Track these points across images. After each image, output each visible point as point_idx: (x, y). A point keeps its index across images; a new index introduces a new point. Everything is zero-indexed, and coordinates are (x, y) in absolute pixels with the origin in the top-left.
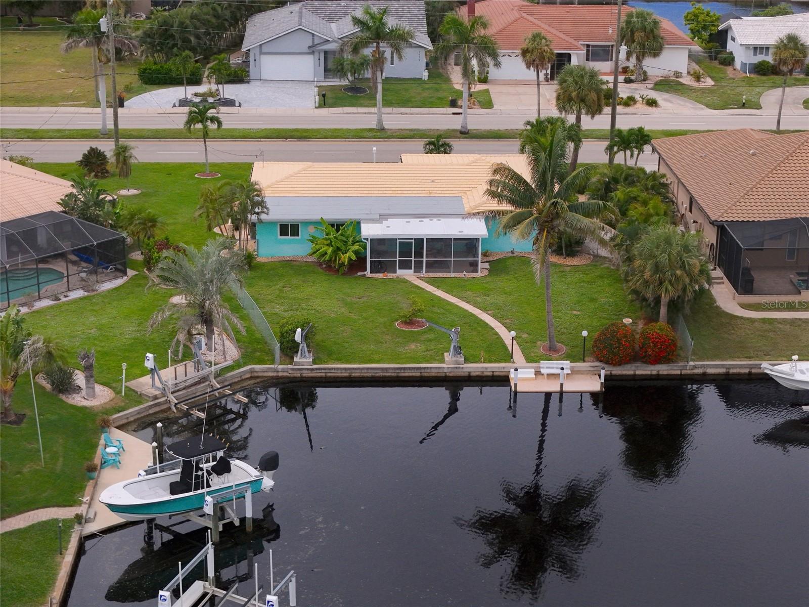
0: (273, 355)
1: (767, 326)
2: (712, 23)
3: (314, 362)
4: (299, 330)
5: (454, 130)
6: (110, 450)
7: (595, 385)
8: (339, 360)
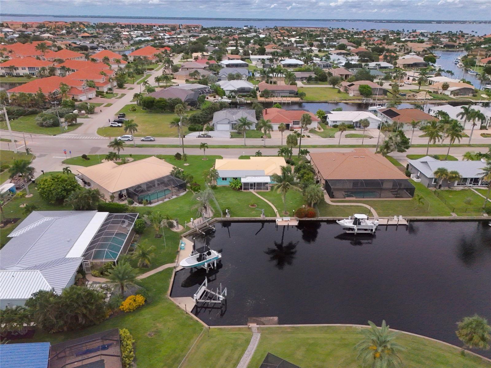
0: (221, 215)
1: (337, 207)
2: (323, 114)
3: (231, 217)
4: (227, 210)
5: (262, 146)
6: (183, 245)
7: (296, 223)
8: (236, 216)
